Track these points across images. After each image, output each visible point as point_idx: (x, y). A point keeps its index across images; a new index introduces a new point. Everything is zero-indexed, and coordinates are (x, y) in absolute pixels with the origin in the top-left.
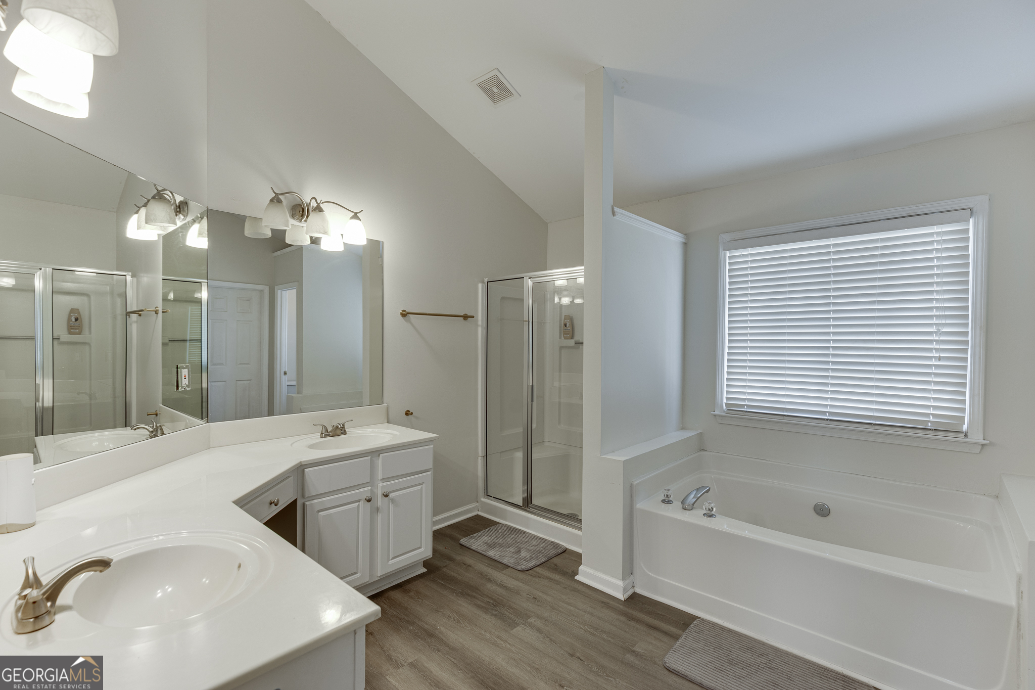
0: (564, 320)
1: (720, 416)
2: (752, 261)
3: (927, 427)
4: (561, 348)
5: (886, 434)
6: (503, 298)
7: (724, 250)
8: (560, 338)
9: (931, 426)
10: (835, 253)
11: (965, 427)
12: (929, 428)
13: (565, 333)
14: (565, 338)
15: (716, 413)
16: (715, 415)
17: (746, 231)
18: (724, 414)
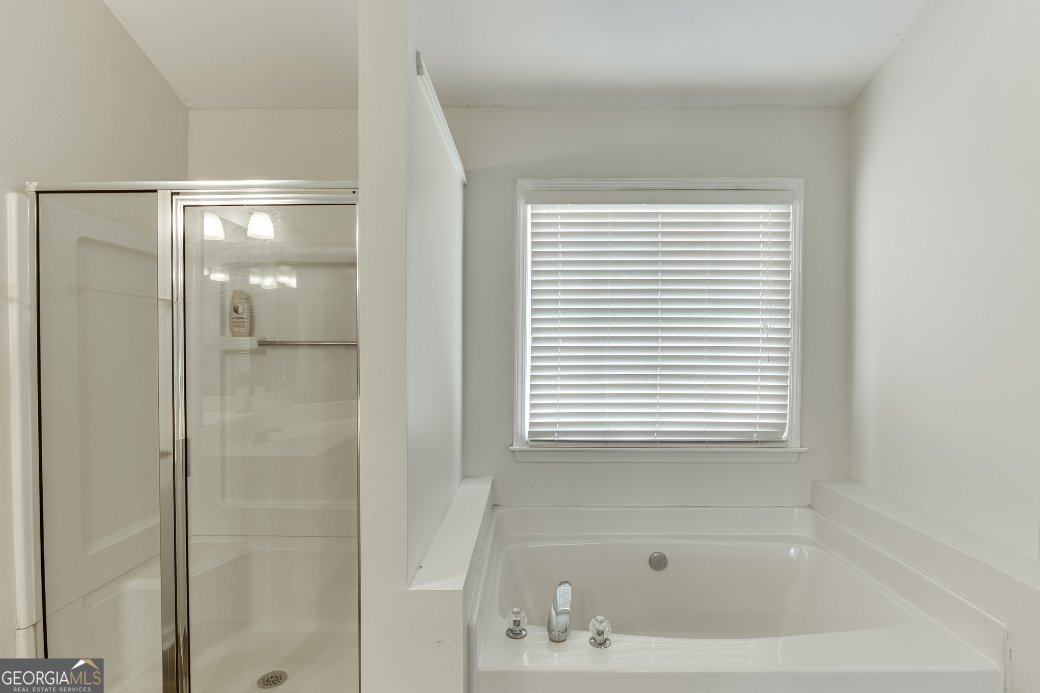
0: (233, 298)
1: (519, 451)
2: (564, 224)
3: (752, 439)
4: (225, 353)
5: (717, 453)
6: (83, 240)
7: (527, 203)
8: (222, 333)
9: (756, 438)
10: (665, 224)
11: (785, 436)
12: (757, 440)
13: (234, 325)
14: (234, 335)
15: (515, 447)
16: (513, 452)
17: (555, 179)
18: (527, 448)
